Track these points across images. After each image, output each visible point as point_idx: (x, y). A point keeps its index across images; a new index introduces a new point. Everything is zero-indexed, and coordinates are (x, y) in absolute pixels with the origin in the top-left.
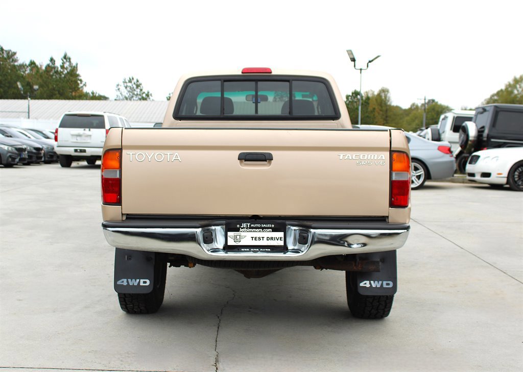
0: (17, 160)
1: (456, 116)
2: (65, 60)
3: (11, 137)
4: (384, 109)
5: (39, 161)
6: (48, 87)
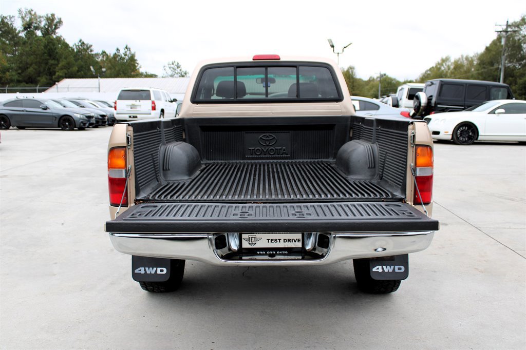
0: (87, 125)
1: (410, 87)
2: (126, 50)
3: (84, 107)
4: (352, 81)
5: (104, 124)
6: (115, 69)
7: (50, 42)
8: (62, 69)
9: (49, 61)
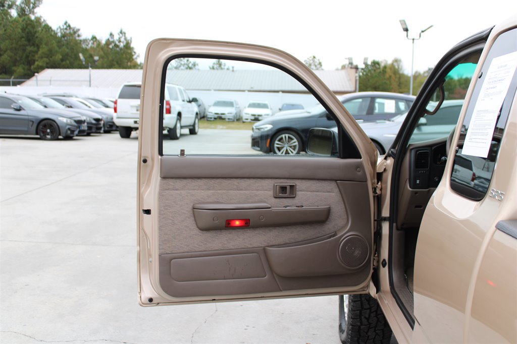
0: (76, 132)
2: (121, 35)
3: (71, 107)
4: (398, 76)
5: (99, 131)
6: (108, 59)
7: (29, 24)
8: (42, 58)
9: (27, 47)
